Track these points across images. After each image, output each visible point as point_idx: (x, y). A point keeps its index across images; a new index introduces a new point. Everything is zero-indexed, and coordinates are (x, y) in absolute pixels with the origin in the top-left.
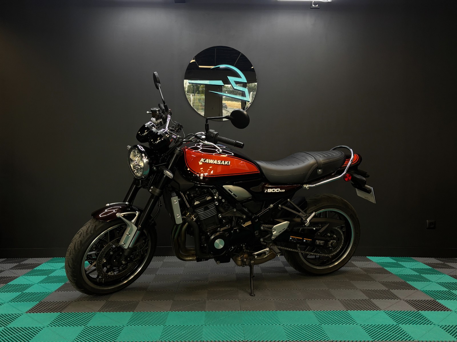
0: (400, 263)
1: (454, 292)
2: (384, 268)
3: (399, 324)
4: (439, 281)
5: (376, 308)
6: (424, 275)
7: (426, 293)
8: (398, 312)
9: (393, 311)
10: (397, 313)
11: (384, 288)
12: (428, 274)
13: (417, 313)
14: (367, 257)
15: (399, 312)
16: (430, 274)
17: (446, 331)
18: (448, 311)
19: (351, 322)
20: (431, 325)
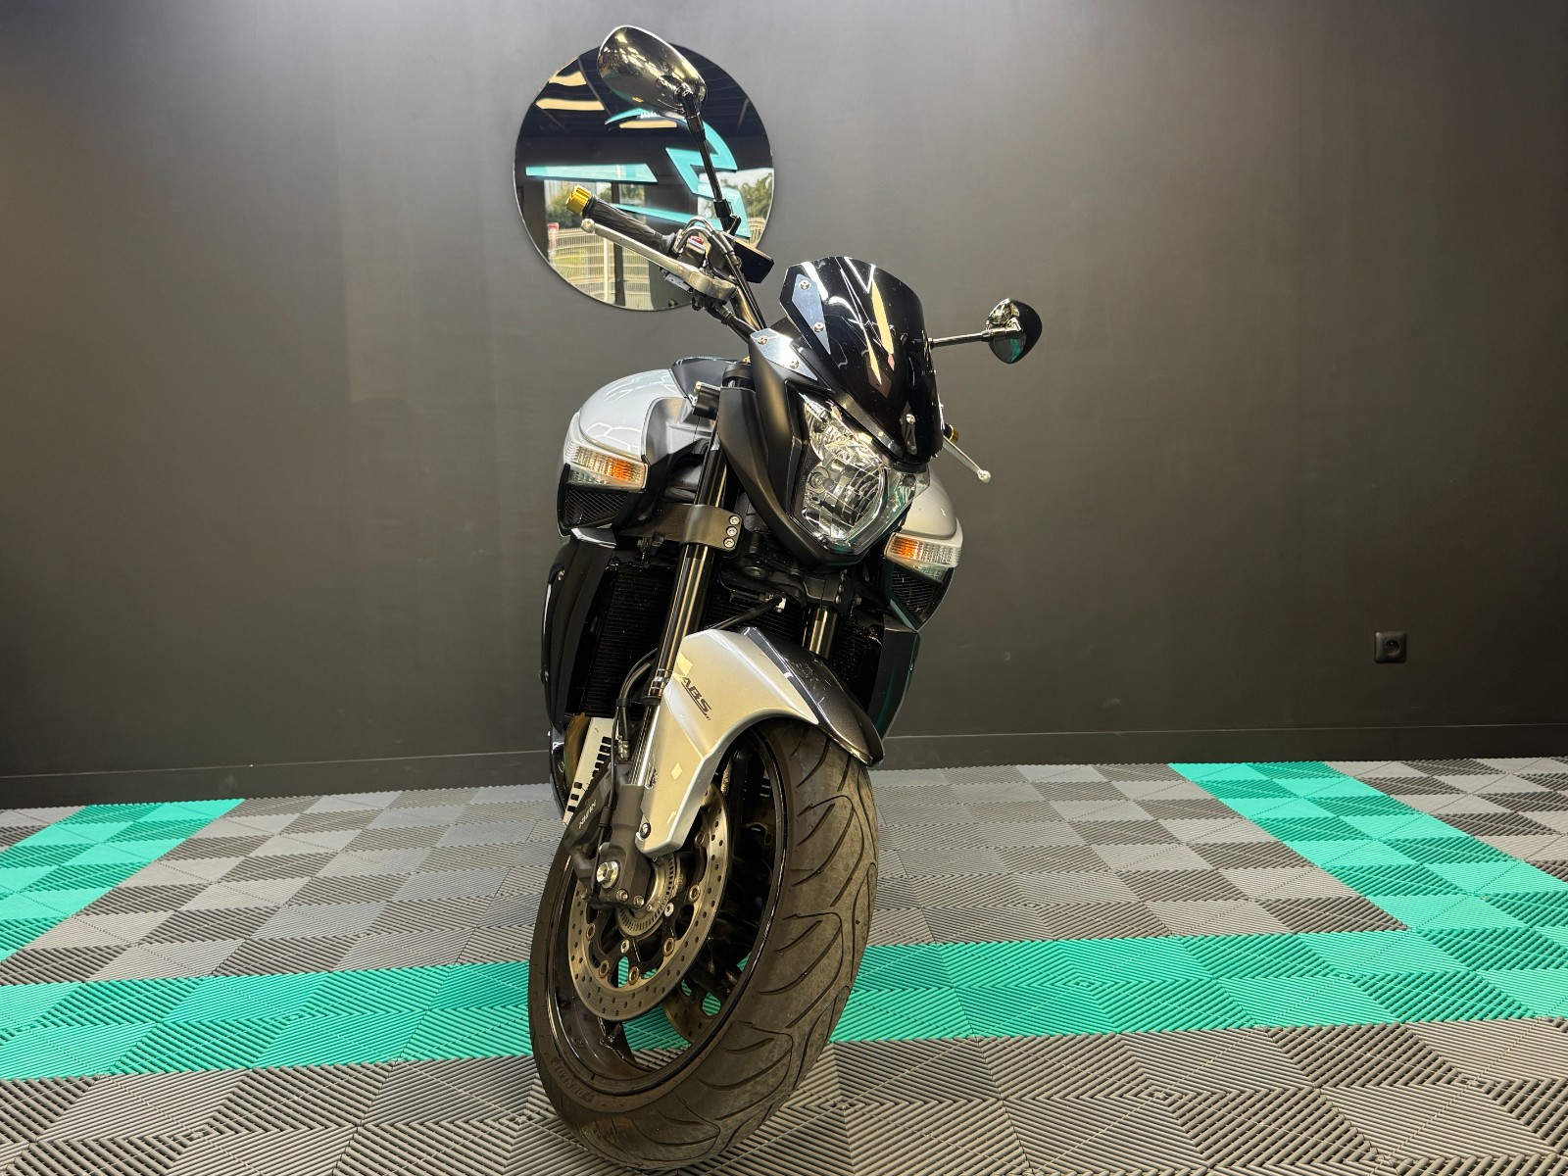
0: (1282, 782)
1: (1435, 868)
2: (1220, 800)
3: (1218, 978)
4: (1392, 837)
5: (1157, 929)
6: (1349, 820)
7: (1343, 874)
8: (1228, 939)
9: (1211, 937)
10: (1223, 942)
11: (1202, 864)
12: (1363, 812)
13: (1289, 940)
14: (1170, 765)
15: (1231, 941)
16: (1371, 813)
17: (1371, 995)
18: (1394, 930)
20: (1325, 975)
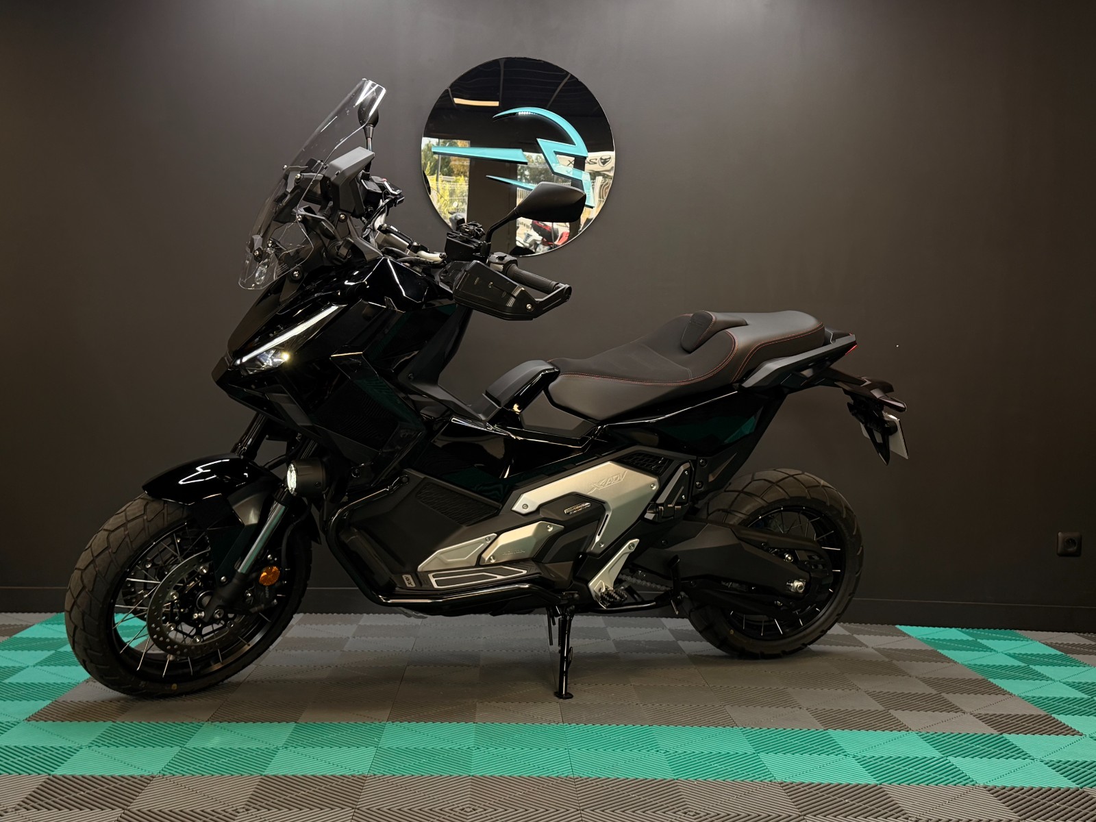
0: (984, 642)
2: (939, 651)
3: (947, 757)
4: (1070, 680)
5: (901, 727)
6: (1037, 668)
7: (1033, 701)
8: (952, 735)
9: (939, 733)
10: (948, 737)
11: (928, 690)
13: (997, 738)
14: (898, 626)
15: (954, 736)
17: (1058, 772)
18: (1073, 735)
19: (832, 751)
20: (1024, 759)
